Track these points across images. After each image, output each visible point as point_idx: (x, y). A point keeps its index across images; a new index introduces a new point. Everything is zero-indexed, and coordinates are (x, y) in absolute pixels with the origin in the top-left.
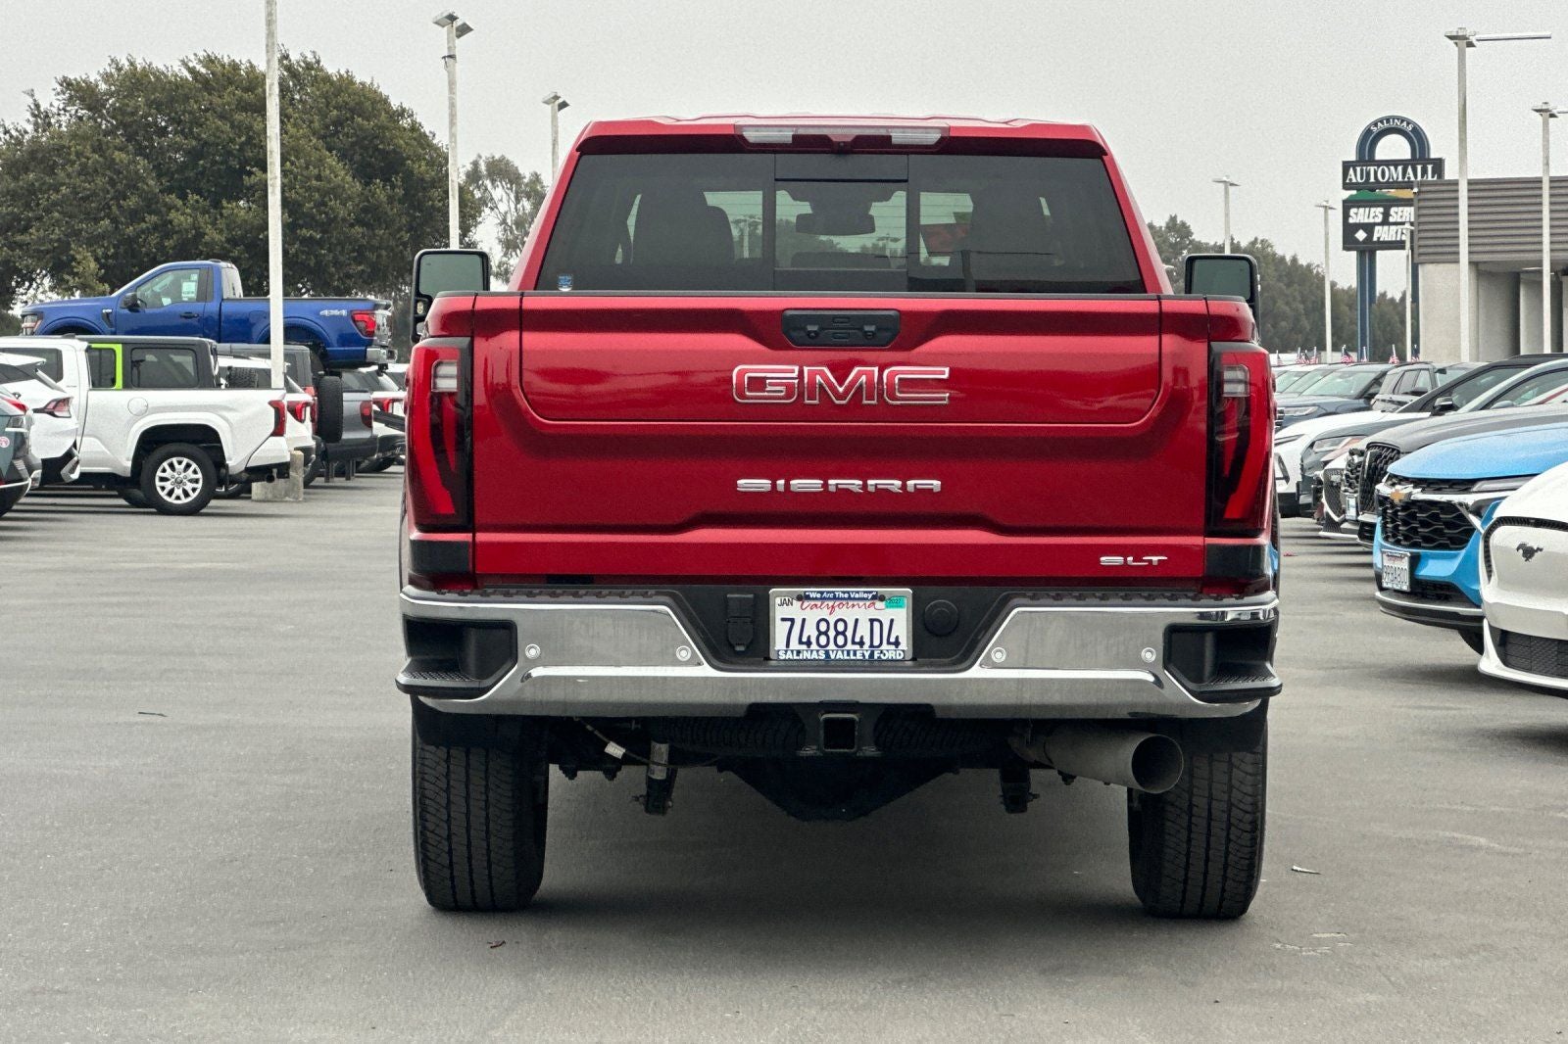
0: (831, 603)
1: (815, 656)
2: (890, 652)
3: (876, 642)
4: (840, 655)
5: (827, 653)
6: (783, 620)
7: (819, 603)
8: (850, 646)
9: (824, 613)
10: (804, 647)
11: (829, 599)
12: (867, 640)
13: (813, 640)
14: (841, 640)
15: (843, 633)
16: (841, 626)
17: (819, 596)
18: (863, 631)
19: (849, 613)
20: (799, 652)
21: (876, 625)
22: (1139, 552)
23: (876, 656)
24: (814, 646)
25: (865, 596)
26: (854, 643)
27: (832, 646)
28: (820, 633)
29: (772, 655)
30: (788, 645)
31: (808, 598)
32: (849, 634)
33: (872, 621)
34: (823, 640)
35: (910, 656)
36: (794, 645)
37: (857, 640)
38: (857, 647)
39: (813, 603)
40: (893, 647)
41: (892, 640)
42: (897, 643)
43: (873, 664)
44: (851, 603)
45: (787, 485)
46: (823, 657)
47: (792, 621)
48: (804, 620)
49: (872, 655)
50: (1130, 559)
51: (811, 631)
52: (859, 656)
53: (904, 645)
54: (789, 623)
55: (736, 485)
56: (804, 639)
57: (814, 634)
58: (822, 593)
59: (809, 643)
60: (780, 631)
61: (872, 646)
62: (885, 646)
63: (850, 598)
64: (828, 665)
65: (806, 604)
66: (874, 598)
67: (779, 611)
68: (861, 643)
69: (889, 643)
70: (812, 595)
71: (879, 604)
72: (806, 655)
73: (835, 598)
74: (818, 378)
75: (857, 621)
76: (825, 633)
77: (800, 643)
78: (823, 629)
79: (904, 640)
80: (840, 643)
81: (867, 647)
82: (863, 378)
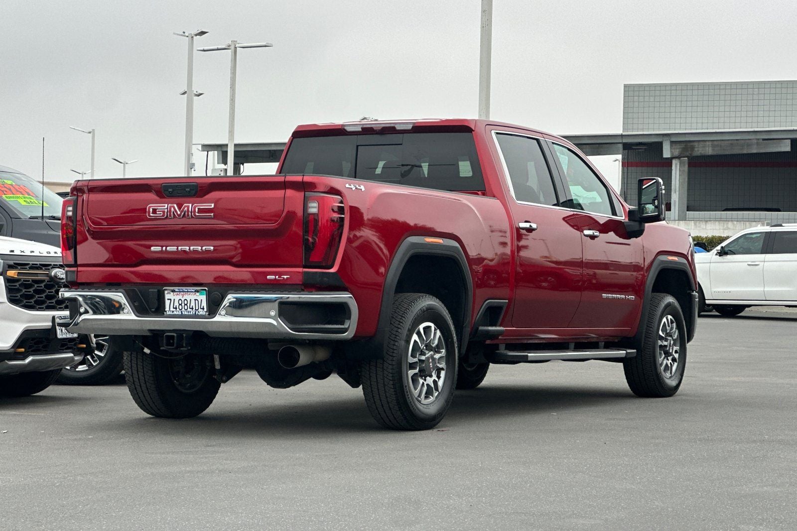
0: (182, 293)
1: (178, 313)
2: (202, 312)
3: (197, 308)
4: (186, 313)
5: (182, 312)
6: (168, 299)
7: (179, 293)
8: (189, 310)
9: (180, 297)
10: (175, 310)
11: (181, 292)
12: (194, 308)
13: (177, 307)
15: (187, 305)
16: (186, 301)
17: (178, 290)
18: (193, 304)
19: (188, 297)
20: (173, 312)
21: (197, 301)
22: (280, 274)
23: (197, 313)
24: (178, 309)
25: (193, 290)
27: (183, 310)
28: (180, 305)
29: (165, 313)
30: (170, 309)
31: (174, 291)
32: (188, 305)
33: (195, 300)
34: (180, 307)
35: (207, 313)
36: (172, 309)
37: (191, 307)
38: (191, 310)
39: (177, 293)
40: (202, 310)
41: (202, 307)
42: (203, 309)
43: (196, 316)
44: (188, 293)
45: (166, 249)
46: (180, 313)
47: (171, 300)
48: (174, 300)
49: (195, 313)
50: (277, 277)
51: (177, 304)
52: (191, 313)
53: (205, 310)
54: (170, 301)
55: (151, 249)
56: (175, 307)
57: (178, 305)
58: (179, 289)
59: (176, 308)
60: (167, 303)
61: (196, 310)
62: (200, 310)
63: (188, 291)
64: (182, 316)
65: (175, 293)
66: (195, 291)
67: (167, 296)
68: (192, 309)
69: (201, 308)
70: (176, 290)
71: (198, 294)
72: (175, 313)
73: (183, 291)
74: (172, 208)
75: (191, 300)
76: (181, 305)
77: (174, 308)
78: (180, 303)
79: (205, 308)
80: (186, 308)
81: (194, 310)
82: (186, 208)
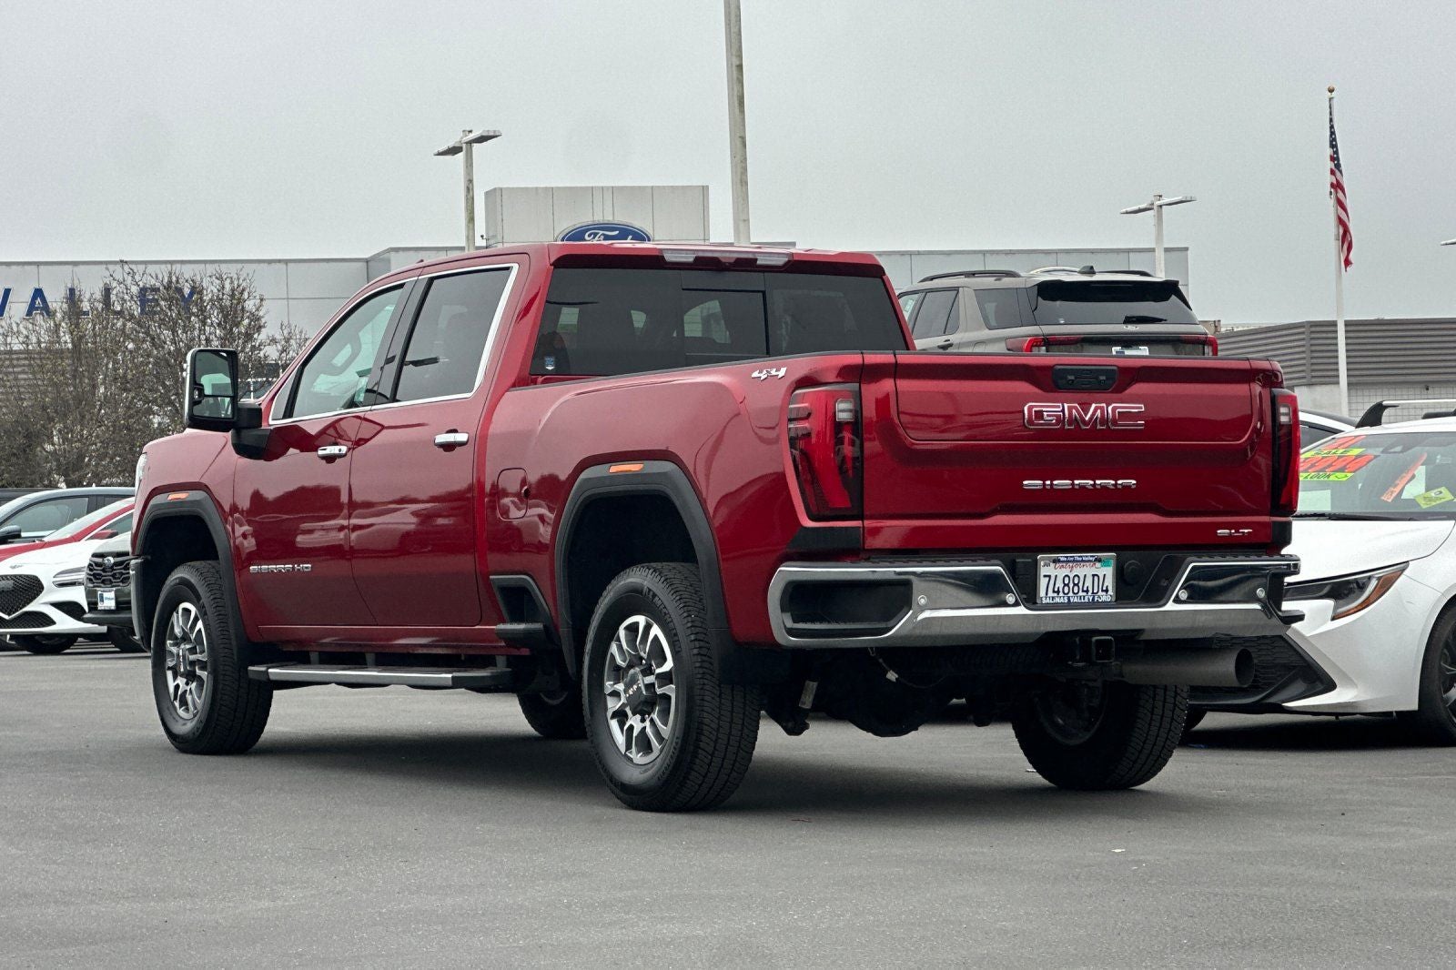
0: (1073, 564)
1: (1062, 600)
2: (1105, 598)
3: (1096, 590)
4: (1076, 600)
5: (1069, 597)
6: (1045, 576)
7: (1066, 564)
8: (1081, 594)
9: (1066, 571)
10: (1056, 595)
11: (1071, 561)
12: (1090, 589)
13: (1061, 590)
14: (1076, 590)
15: (1077, 585)
16: (1076, 580)
17: (1072, 559)
18: (1089, 583)
19: (1081, 571)
20: (1053, 598)
21: (1096, 578)
22: (1237, 526)
23: (1096, 599)
24: (1061, 594)
25: (1091, 559)
26: (1083, 591)
27: (1071, 594)
28: (1065, 585)
29: (1038, 601)
30: (1047, 592)
31: (1059, 561)
32: (1081, 585)
33: (1094, 576)
34: (1066, 590)
35: (1114, 599)
36: (1051, 594)
37: (1085, 589)
38: (1085, 594)
39: (1062, 564)
40: (1104, 593)
41: (1104, 588)
42: (1107, 591)
43: (1094, 604)
44: (1083, 564)
45: (1052, 484)
46: (1067, 600)
47: (1049, 576)
48: (1056, 576)
49: (1093, 599)
50: (1233, 531)
51: (1060, 584)
52: (1086, 599)
53: (1110, 592)
54: (1047, 579)
55: (1023, 485)
56: (1056, 590)
57: (1061, 586)
58: (1068, 557)
59: (1058, 592)
60: (1043, 582)
61: (1093, 593)
62: (1100, 593)
63: (1082, 561)
64: (1069, 605)
65: (1058, 565)
66: (1096, 560)
67: (1044, 571)
68: (1087, 591)
69: (1102, 591)
70: (1062, 559)
71: (1098, 565)
72: (1057, 600)
73: (1074, 561)
74: (1074, 411)
75: (1085, 576)
76: (1068, 585)
77: (1054, 592)
78: (1066, 582)
79: (1110, 588)
80: (1076, 591)
81: (1090, 594)
82: (1099, 411)
